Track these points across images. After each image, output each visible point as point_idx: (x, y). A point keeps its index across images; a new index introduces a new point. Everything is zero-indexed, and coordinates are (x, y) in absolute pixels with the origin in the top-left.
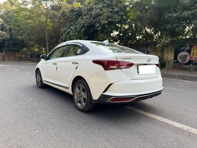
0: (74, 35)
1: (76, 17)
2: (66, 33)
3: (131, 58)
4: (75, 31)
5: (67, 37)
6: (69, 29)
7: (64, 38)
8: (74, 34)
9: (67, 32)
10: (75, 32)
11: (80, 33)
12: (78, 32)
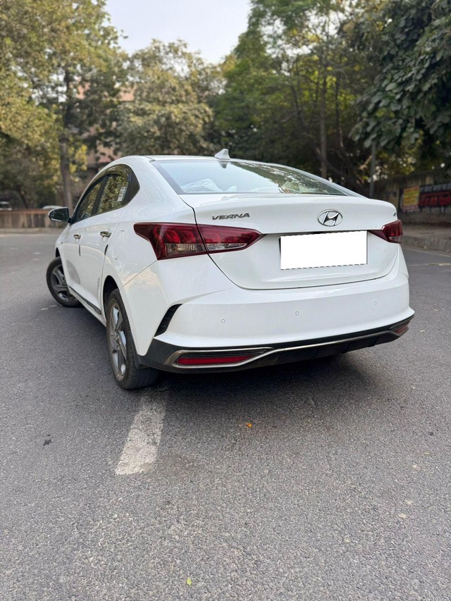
0: (392, 115)
1: (407, 34)
2: (365, 114)
3: (247, 215)
4: (398, 97)
5: (369, 129)
6: (379, 93)
7: (358, 133)
8: (393, 108)
9: (371, 107)
10: (400, 101)
11: (419, 102)
12: (413, 96)
